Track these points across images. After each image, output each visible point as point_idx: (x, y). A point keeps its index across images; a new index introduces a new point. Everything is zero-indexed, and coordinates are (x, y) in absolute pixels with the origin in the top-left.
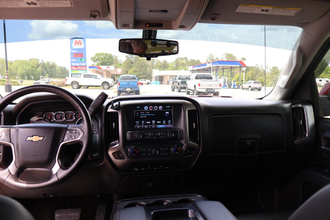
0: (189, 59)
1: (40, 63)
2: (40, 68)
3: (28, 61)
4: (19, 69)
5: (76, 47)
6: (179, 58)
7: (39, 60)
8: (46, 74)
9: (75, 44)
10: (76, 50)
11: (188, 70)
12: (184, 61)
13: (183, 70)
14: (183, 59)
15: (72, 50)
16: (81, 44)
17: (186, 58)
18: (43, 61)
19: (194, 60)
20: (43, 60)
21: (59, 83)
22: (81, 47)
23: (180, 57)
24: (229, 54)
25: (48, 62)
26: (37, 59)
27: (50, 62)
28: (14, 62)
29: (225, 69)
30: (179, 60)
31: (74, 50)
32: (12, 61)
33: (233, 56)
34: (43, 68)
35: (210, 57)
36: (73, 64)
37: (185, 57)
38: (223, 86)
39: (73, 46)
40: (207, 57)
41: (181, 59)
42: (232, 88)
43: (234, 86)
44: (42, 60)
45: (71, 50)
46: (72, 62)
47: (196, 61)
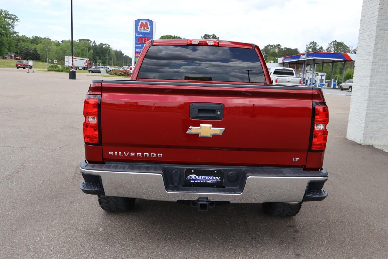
0: (283, 47)
1: (91, 45)
2: (92, 51)
3: (77, 42)
4: (66, 52)
5: (142, 30)
6: (269, 45)
7: (91, 41)
8: (98, 60)
9: (141, 27)
10: (142, 34)
11: (277, 62)
12: (277, 50)
13: (272, 61)
14: (275, 46)
15: (137, 34)
16: (148, 28)
17: (279, 45)
18: (96, 43)
19: (290, 49)
20: (95, 41)
21: (121, 72)
22: (148, 30)
23: (271, 44)
24: (338, 43)
25: (101, 44)
26: (88, 40)
27: (103, 45)
28: (61, 42)
29: (325, 63)
30: (269, 48)
31: (140, 34)
32: (58, 41)
33: (344, 45)
34: (95, 52)
35: (311, 45)
36: (137, 50)
37: (277, 44)
38: (319, 85)
39: (138, 29)
40: (307, 45)
41: (272, 46)
42: (332, 89)
43: (334, 85)
44: (93, 41)
45: (135, 34)
46: (136, 48)
47: (292, 49)
